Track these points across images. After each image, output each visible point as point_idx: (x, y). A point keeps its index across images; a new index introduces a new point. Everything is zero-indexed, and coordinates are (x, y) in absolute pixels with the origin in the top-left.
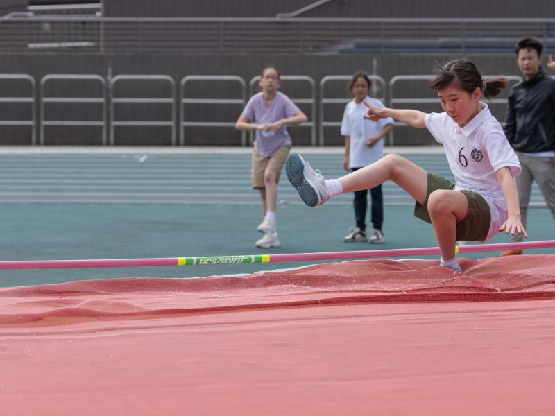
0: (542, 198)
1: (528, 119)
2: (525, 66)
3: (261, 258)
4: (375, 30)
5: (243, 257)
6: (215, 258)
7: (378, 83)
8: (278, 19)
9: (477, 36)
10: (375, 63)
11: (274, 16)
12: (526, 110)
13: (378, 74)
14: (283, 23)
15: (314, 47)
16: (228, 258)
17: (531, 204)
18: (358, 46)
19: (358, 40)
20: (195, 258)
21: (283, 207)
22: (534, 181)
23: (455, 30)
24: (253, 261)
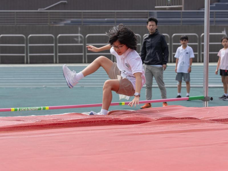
0: (156, 84)
1: (152, 51)
2: (150, 29)
3: (45, 108)
4: (79, 15)
5: (38, 108)
6: (26, 108)
7: (81, 37)
8: (38, 11)
9: (121, 18)
10: (79, 29)
11: (37, 10)
12: (151, 47)
13: (80, 34)
14: (41, 12)
15: (54, 22)
16: (32, 108)
17: (153, 86)
18: (72, 22)
19: (72, 19)
20: (18, 108)
21: (44, 88)
22: (154, 77)
23: (112, 15)
24: (42, 109)
